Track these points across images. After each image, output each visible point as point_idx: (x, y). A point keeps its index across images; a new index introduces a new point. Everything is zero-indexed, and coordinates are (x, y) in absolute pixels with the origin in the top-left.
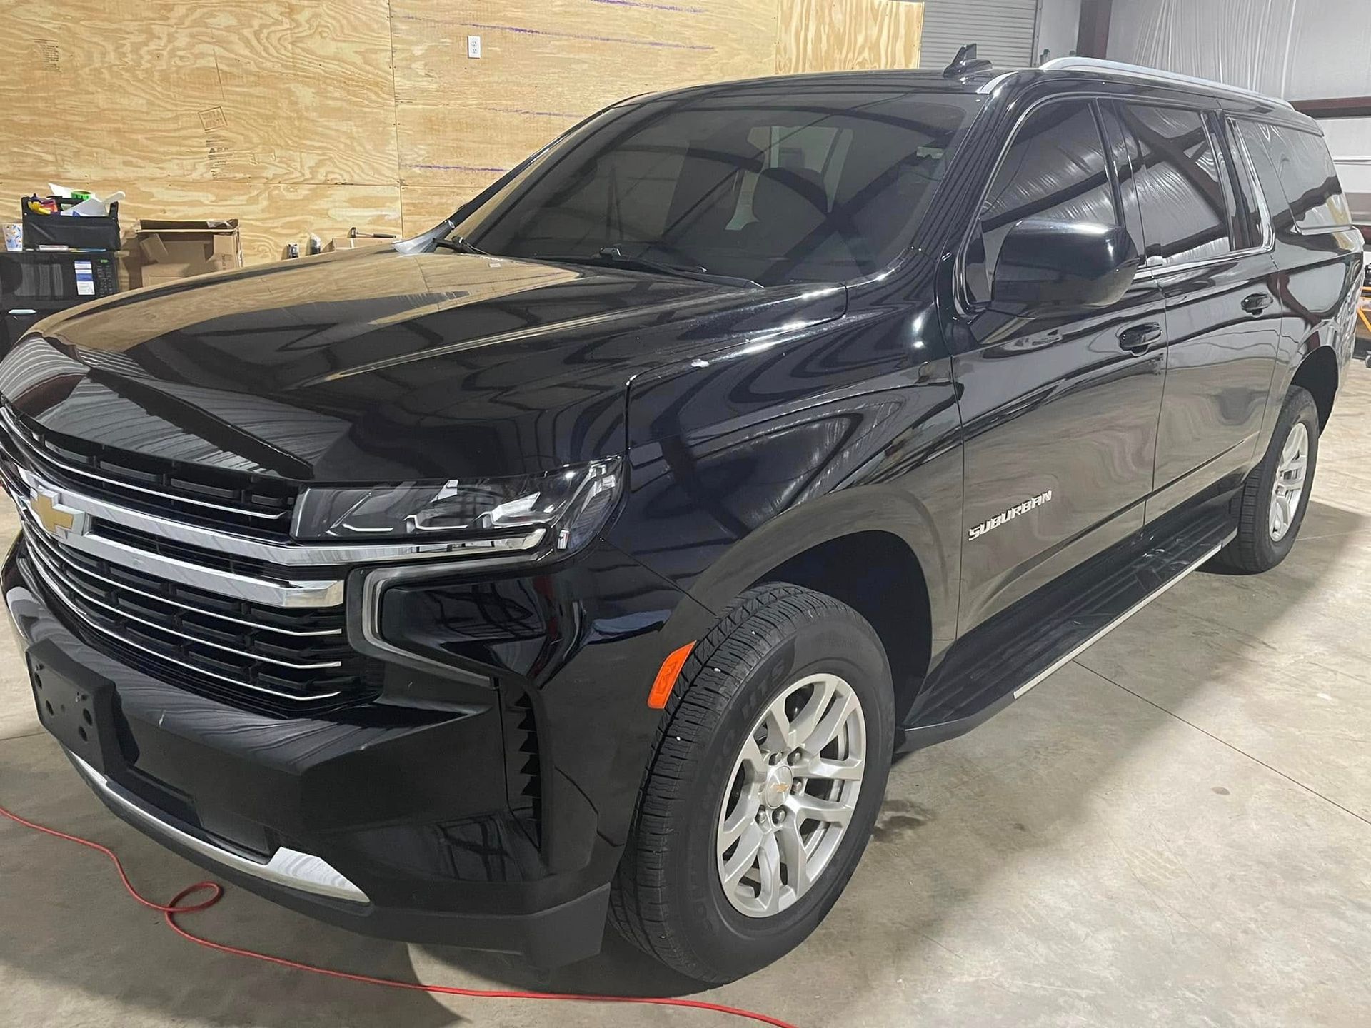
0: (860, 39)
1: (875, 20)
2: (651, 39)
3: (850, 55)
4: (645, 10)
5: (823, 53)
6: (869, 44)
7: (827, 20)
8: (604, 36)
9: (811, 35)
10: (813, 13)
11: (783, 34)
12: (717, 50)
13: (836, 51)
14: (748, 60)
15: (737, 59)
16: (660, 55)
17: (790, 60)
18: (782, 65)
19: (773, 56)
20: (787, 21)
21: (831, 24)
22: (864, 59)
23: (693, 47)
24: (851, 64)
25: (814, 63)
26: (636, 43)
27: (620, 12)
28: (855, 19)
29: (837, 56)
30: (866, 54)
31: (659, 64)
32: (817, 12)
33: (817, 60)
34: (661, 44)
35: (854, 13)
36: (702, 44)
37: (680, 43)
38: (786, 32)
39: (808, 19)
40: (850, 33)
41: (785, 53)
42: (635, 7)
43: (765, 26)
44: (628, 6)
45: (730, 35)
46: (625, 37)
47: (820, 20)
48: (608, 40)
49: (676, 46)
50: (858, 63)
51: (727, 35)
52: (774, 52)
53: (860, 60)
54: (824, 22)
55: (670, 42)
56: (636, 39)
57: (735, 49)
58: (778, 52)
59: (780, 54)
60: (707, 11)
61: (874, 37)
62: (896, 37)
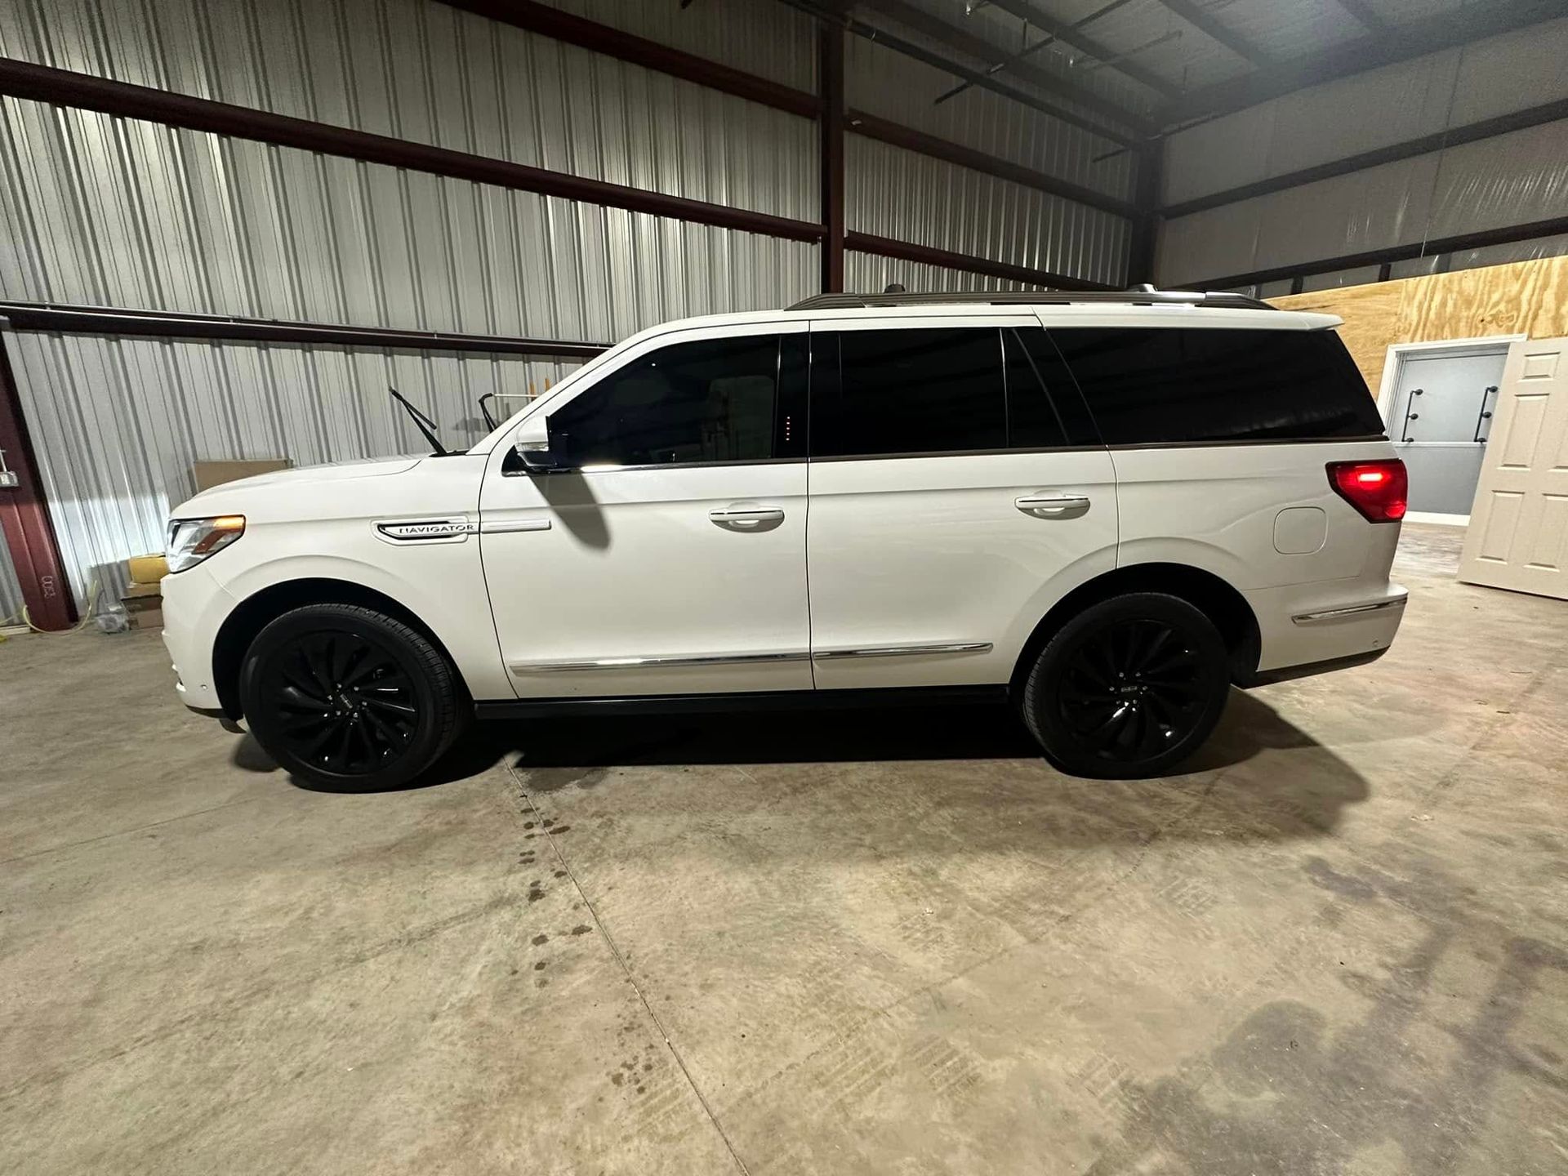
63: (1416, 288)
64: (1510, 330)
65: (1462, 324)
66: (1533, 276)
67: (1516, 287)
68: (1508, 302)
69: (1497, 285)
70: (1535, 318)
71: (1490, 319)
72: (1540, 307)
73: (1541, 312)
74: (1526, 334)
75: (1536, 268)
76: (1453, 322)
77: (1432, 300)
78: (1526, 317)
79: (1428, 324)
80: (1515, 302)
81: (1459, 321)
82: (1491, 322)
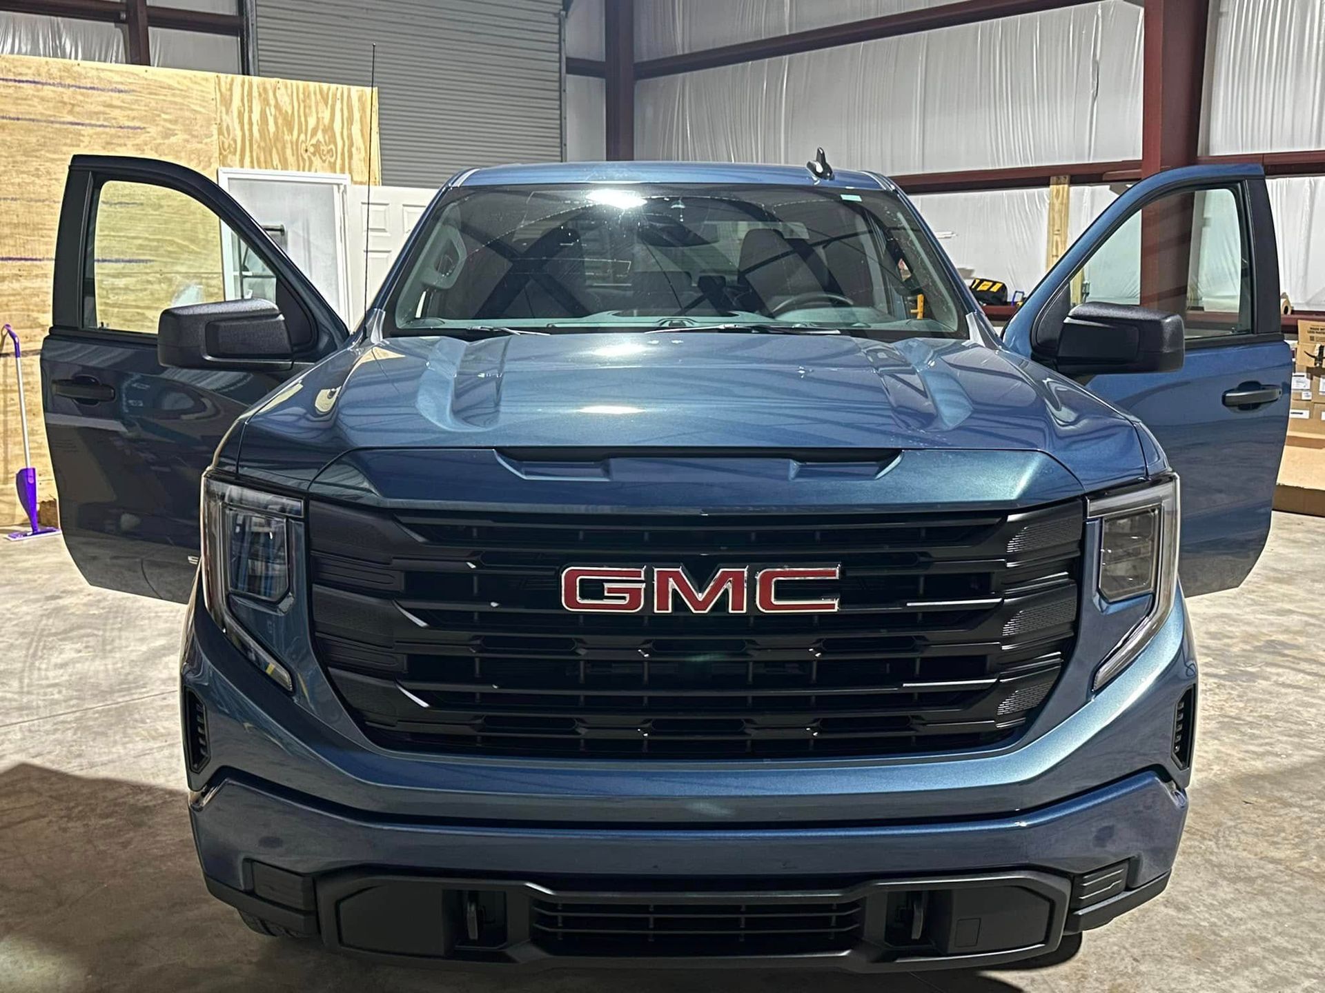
0: (312, 122)
1: (326, 104)
2: (70, 119)
3: (302, 137)
4: (60, 89)
5: (271, 135)
6: (321, 127)
7: (272, 102)
8: (12, 115)
9: (256, 116)
10: (255, 93)
11: (224, 117)
12: (148, 130)
13: (286, 132)
14: (187, 141)
15: (173, 139)
16: (83, 136)
17: (235, 141)
18: (226, 146)
19: (215, 137)
20: (227, 102)
21: (277, 106)
22: (318, 141)
23: (121, 127)
24: (304, 145)
25: (262, 144)
26: (52, 122)
27: (31, 92)
28: (304, 101)
29: (287, 137)
30: (320, 136)
31: (82, 144)
32: (260, 95)
33: (265, 141)
34: (83, 125)
35: (301, 96)
36: (131, 124)
37: (105, 123)
38: (227, 113)
39: (250, 101)
40: (299, 117)
41: (229, 134)
42: (46, 87)
43: (204, 107)
44: (39, 86)
45: (164, 116)
46: (39, 117)
47: (266, 102)
48: (18, 119)
49: (100, 126)
50: (312, 145)
51: (159, 116)
52: (215, 132)
53: (314, 141)
54: (268, 104)
55: (93, 122)
56: (52, 119)
57: (169, 129)
58: (220, 133)
59: (223, 135)
60: (133, 91)
61: (327, 121)
62: (351, 120)
63: (231, 90)
64: (333, 168)
65: (289, 152)
66: (338, 103)
67: (326, 115)
68: (324, 131)
69: (310, 107)
70: (351, 157)
71: (311, 149)
72: (351, 145)
73: (354, 150)
74: (347, 175)
75: (339, 95)
76: (279, 146)
77: (251, 111)
78: (343, 154)
79: (255, 147)
80: (329, 129)
81: (284, 148)
82: (314, 154)
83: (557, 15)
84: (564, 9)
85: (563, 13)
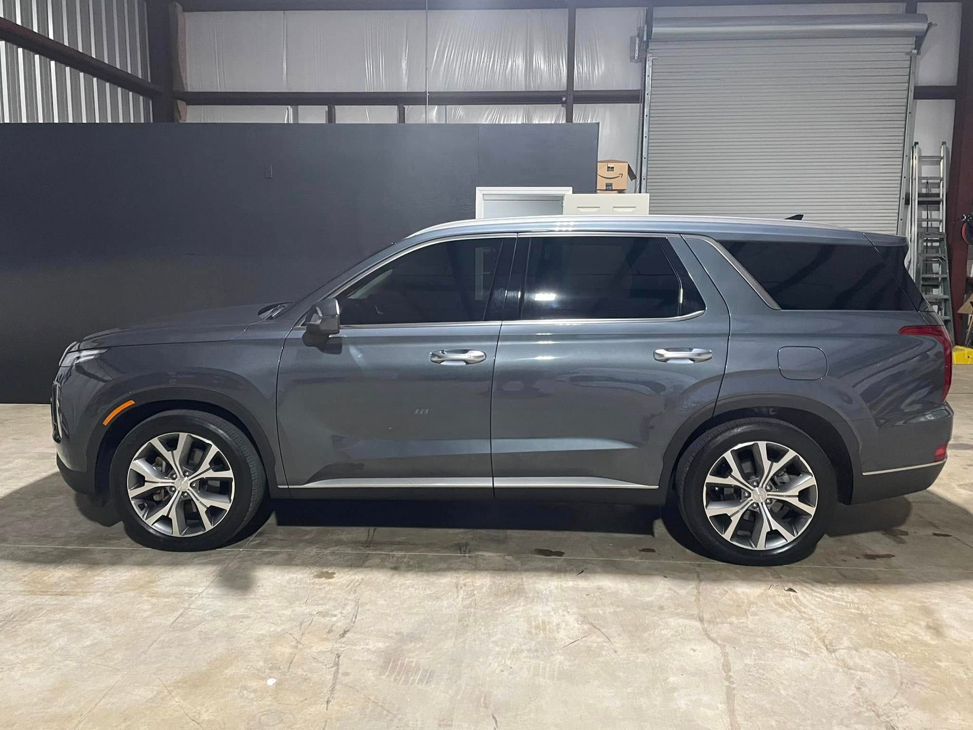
83: (908, 53)
84: (915, 49)
85: (915, 51)
